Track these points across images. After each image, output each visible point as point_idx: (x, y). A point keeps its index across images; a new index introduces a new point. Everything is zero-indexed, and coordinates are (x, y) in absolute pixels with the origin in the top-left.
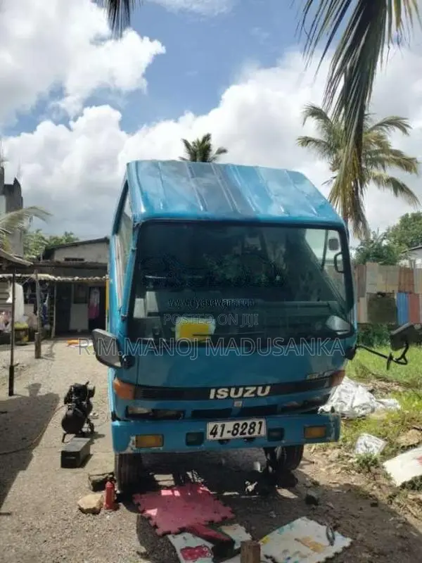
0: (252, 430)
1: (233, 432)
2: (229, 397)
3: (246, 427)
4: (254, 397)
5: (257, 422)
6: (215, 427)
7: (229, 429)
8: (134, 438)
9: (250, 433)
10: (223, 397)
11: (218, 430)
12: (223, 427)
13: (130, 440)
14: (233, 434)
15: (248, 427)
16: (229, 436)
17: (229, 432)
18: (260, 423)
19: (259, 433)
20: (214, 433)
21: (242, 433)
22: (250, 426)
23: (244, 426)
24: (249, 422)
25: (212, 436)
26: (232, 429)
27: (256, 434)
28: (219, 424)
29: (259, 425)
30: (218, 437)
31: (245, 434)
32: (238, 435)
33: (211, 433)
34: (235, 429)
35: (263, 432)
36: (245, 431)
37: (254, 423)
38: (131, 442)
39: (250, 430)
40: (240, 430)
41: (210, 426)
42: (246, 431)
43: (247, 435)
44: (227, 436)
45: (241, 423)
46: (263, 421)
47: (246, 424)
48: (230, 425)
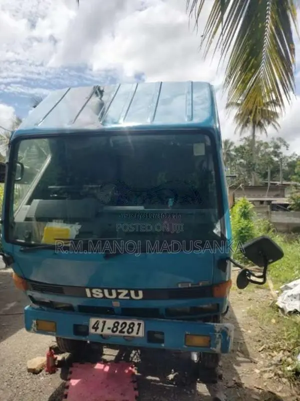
0: (130, 330)
1: (113, 329)
2: (104, 297)
3: (125, 327)
4: (130, 299)
5: (136, 323)
6: (97, 323)
7: (109, 327)
8: (35, 322)
9: (128, 332)
10: (98, 297)
11: (99, 326)
12: (104, 323)
13: (32, 323)
14: (113, 331)
15: (127, 327)
16: (109, 332)
17: (109, 328)
18: (139, 324)
19: (137, 333)
20: (96, 328)
21: (121, 332)
22: (129, 326)
23: (124, 325)
24: (128, 322)
25: (94, 330)
26: (112, 326)
27: (134, 334)
28: (101, 320)
29: (138, 326)
30: (99, 331)
31: (124, 332)
32: (117, 333)
33: (93, 328)
34: (114, 326)
35: (141, 334)
36: (123, 330)
37: (133, 324)
38: (33, 325)
39: (128, 329)
40: (120, 328)
41: (93, 321)
42: (125, 330)
43: (126, 334)
44: (107, 332)
45: (121, 322)
46: (142, 323)
47: (125, 323)
48: (110, 323)
